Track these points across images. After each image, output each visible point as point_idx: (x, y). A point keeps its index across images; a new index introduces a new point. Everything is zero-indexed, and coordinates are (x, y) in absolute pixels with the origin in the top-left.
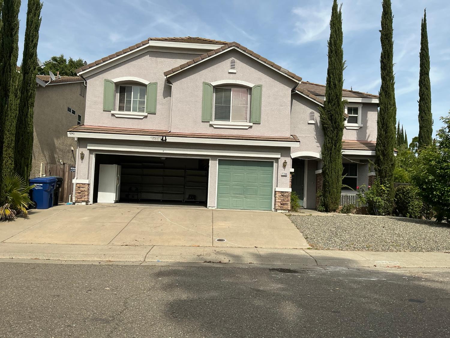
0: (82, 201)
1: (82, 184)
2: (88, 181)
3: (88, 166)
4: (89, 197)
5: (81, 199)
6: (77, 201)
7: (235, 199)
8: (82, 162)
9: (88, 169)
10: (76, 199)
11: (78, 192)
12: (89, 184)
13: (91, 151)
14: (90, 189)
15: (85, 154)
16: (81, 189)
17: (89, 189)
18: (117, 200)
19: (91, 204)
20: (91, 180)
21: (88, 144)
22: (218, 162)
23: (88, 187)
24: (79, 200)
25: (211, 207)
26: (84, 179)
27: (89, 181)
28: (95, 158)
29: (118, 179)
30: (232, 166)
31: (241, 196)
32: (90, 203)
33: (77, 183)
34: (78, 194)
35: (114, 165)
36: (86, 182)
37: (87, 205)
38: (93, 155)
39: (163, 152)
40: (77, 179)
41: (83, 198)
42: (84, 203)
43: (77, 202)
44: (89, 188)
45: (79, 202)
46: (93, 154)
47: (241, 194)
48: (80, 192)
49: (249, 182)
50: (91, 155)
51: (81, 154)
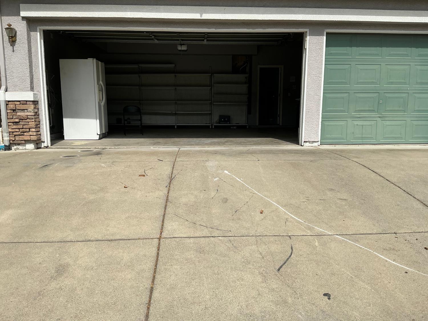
0: (25, 140)
1: (19, 101)
2: (32, 96)
3: (27, 58)
4: (41, 130)
5: (21, 138)
6: (13, 141)
7: (360, 123)
8: (13, 51)
9: (28, 67)
10: (11, 138)
11: (12, 121)
12: (35, 103)
13: (32, 22)
14: (40, 112)
15: (16, 29)
16: (19, 114)
17: (37, 114)
18: (104, 132)
19: (47, 147)
20: (40, 92)
21: (21, 5)
22: (325, 37)
23: (35, 108)
24: (17, 138)
25: (309, 142)
26: (22, 90)
27: (34, 94)
28: (42, 41)
29: (100, 90)
30: (354, 49)
31: (373, 114)
32: (45, 144)
33: (9, 101)
34: (15, 127)
35: (90, 60)
36: (29, 96)
37: (38, 148)
38: (38, 33)
39: (200, 18)
40: (6, 91)
41: (25, 134)
42: (30, 147)
43: (16, 144)
44: (36, 110)
45: (19, 144)
46: (38, 30)
47: (373, 111)
48: (17, 120)
49: (392, 83)
50: (32, 33)
51: (6, 29)
